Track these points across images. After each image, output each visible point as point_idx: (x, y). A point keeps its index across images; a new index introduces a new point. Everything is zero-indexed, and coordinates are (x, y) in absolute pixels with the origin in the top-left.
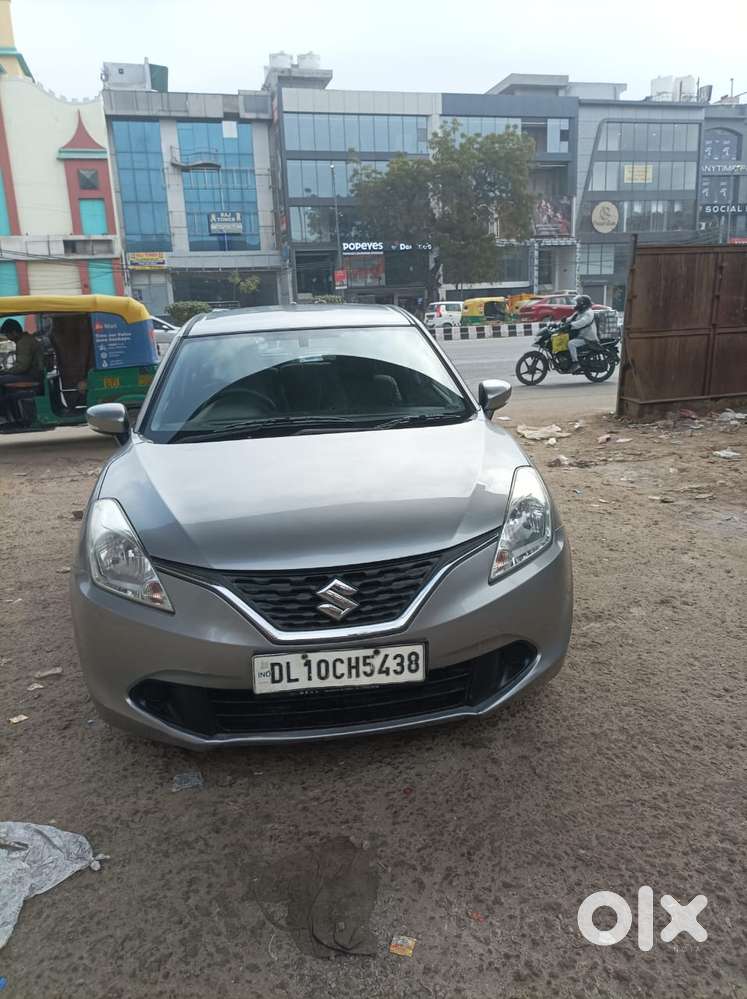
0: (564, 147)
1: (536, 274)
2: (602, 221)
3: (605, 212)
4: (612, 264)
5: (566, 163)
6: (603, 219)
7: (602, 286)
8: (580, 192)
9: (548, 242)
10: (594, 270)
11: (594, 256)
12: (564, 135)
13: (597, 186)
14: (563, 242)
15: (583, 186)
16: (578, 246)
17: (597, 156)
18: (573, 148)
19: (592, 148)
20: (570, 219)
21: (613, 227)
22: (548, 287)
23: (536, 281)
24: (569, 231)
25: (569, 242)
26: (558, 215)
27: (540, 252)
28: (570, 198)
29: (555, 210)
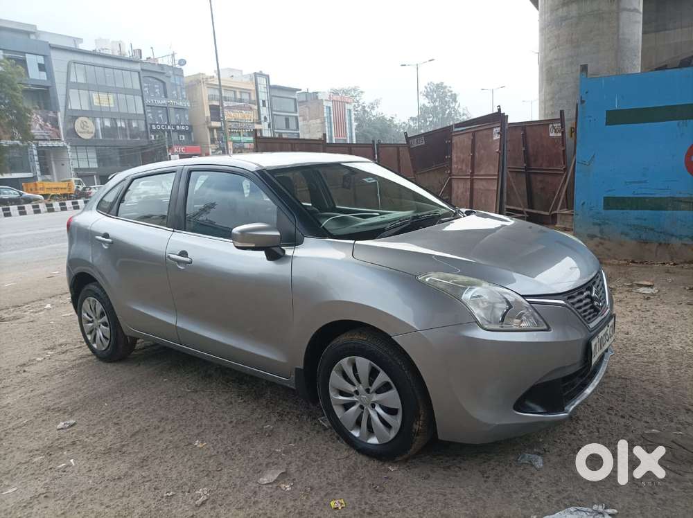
0: (43, 76)
1: (38, 167)
2: (83, 131)
3: (84, 125)
4: (96, 160)
5: (48, 87)
6: (83, 128)
7: (92, 176)
8: (62, 109)
9: (44, 144)
10: (84, 165)
11: (82, 155)
12: (42, 68)
13: (75, 105)
14: (56, 144)
15: (64, 105)
16: (69, 147)
17: (69, 85)
18: (50, 76)
19: (65, 79)
20: (58, 128)
21: (93, 135)
22: (48, 177)
23: (39, 173)
24: (59, 136)
25: (61, 144)
26: (48, 124)
27: (38, 151)
28: (55, 113)
29: (45, 121)
